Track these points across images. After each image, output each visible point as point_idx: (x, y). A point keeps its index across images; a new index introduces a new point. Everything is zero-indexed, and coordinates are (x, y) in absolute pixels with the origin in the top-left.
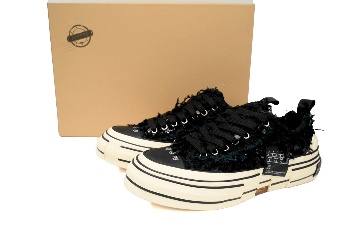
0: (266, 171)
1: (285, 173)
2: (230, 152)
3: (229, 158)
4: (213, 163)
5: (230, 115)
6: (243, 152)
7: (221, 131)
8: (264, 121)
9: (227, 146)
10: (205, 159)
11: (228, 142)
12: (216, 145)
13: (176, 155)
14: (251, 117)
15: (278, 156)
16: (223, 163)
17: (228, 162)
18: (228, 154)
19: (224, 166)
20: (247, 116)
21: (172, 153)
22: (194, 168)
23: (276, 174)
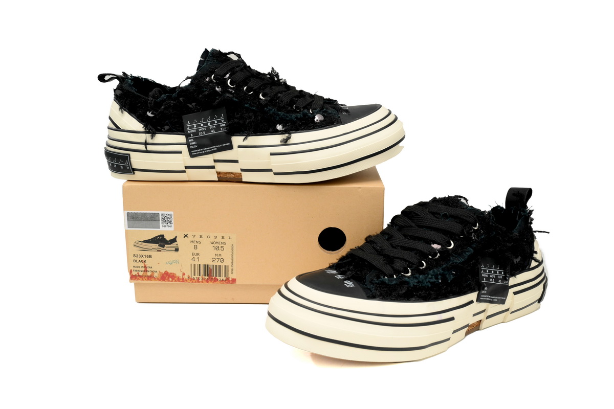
0: (482, 296)
1: (504, 298)
2: (430, 270)
3: (429, 278)
4: (408, 288)
5: (418, 215)
6: (449, 269)
7: (408, 239)
8: (471, 220)
9: (423, 262)
10: (395, 282)
11: (424, 256)
12: (405, 261)
13: (348, 279)
14: (451, 216)
15: (495, 272)
16: (421, 286)
17: (430, 286)
18: (427, 273)
19: (423, 292)
20: (445, 216)
21: (339, 277)
22: (382, 297)
23: (494, 300)
